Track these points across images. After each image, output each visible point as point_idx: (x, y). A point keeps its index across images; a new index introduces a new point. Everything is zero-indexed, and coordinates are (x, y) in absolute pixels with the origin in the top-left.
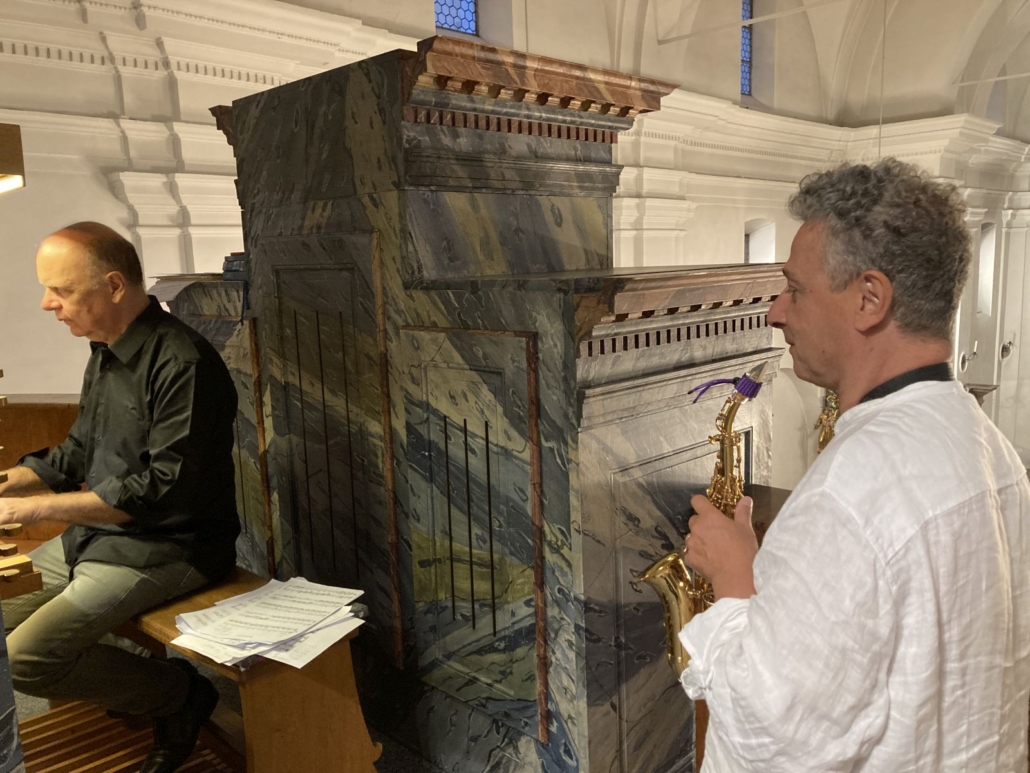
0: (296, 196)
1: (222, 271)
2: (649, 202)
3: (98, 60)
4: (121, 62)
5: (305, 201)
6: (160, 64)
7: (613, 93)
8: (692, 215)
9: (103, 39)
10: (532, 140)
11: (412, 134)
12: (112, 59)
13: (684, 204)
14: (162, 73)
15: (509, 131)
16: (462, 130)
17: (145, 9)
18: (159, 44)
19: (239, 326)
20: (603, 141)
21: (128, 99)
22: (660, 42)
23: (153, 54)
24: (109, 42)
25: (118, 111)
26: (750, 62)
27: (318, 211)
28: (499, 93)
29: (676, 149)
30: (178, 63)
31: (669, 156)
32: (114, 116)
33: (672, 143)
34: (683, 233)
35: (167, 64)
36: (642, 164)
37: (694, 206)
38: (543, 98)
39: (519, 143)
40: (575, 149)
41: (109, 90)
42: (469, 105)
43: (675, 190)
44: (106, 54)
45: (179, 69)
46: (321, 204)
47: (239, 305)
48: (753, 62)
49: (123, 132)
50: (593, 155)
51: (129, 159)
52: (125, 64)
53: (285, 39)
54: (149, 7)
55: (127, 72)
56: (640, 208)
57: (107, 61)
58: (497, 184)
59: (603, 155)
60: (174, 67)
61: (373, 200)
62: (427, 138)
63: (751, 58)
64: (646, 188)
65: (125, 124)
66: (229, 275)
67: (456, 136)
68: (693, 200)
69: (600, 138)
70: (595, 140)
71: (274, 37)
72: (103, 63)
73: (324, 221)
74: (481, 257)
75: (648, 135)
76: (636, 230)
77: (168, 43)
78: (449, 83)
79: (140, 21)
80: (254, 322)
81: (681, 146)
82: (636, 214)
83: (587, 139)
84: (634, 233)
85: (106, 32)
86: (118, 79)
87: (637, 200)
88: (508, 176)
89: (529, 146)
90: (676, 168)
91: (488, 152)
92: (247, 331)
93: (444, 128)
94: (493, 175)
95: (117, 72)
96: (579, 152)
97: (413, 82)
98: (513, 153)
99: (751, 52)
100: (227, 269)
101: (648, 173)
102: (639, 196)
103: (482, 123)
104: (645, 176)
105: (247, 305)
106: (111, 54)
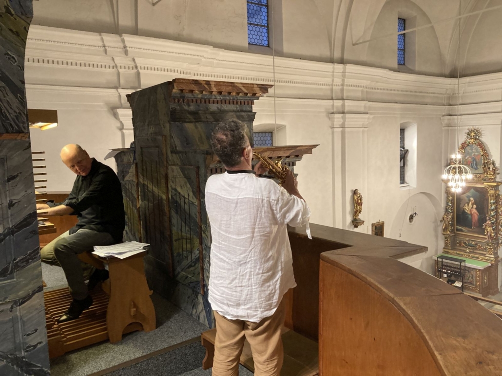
0: (146, 123)
1: (129, 147)
2: (347, 115)
3: (111, 67)
4: (120, 67)
5: (148, 125)
6: (134, 67)
7: (247, 90)
8: (371, 121)
9: (113, 59)
10: (219, 106)
11: (173, 106)
12: (117, 67)
13: (367, 116)
14: (135, 70)
15: (209, 103)
16: (191, 104)
17: (128, 48)
18: (134, 60)
19: (132, 166)
20: (248, 104)
21: (122, 81)
22: (354, 45)
23: (132, 64)
24: (115, 60)
25: (118, 86)
26: (404, 50)
27: (151, 129)
28: (203, 92)
29: (362, 91)
30: (141, 67)
31: (359, 95)
32: (116, 88)
33: (361, 89)
34: (366, 129)
35: (136, 67)
36: (345, 98)
37: (372, 116)
38: (220, 93)
39: (213, 107)
40: (237, 108)
41: (115, 78)
42: (192, 96)
43: (362, 110)
44: (114, 65)
45: (141, 69)
46: (152, 126)
47: (133, 159)
48: (406, 50)
49: (119, 94)
50: (244, 109)
51: (121, 104)
52: (121, 68)
53: (181, 55)
54: (130, 47)
55: (122, 71)
56: (344, 118)
57: (115, 68)
58: (205, 120)
59: (249, 109)
60: (139, 68)
61: (164, 126)
62: (179, 107)
63: (404, 48)
64: (346, 109)
65: (120, 90)
66: (132, 149)
67: (189, 106)
68: (371, 114)
69: (246, 103)
70: (245, 104)
71: (177, 55)
72: (113, 68)
73: (153, 132)
74: (199, 143)
75: (348, 86)
76: (342, 127)
77: (136, 59)
78: (184, 91)
79: (126, 53)
80: (136, 164)
81: (365, 90)
82: (342, 121)
83: (241, 104)
84: (341, 129)
85: (114, 57)
86: (119, 74)
87: (342, 115)
88: (208, 117)
89: (217, 107)
90: (363, 100)
91: (201, 110)
92: (134, 167)
93: (185, 104)
94: (202, 117)
95: (118, 71)
96: (238, 109)
97: (171, 92)
98: (211, 110)
99: (404, 45)
100: (131, 147)
101: (347, 103)
102: (343, 113)
103: (199, 102)
104: (346, 104)
105: (135, 159)
106: (116, 65)
